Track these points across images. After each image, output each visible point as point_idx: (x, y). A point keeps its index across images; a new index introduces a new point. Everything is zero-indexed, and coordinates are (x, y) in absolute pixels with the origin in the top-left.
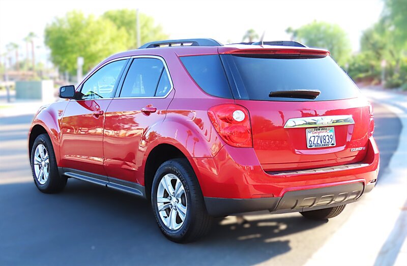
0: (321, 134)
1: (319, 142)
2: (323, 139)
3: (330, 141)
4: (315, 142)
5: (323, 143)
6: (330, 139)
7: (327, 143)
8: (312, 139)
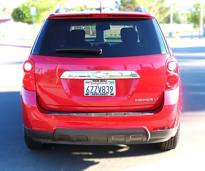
0: (100, 85)
1: (97, 91)
2: (102, 89)
3: (110, 91)
4: (93, 91)
5: (101, 92)
6: (109, 89)
7: (106, 93)
8: (90, 89)
